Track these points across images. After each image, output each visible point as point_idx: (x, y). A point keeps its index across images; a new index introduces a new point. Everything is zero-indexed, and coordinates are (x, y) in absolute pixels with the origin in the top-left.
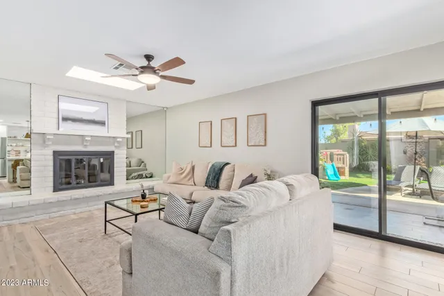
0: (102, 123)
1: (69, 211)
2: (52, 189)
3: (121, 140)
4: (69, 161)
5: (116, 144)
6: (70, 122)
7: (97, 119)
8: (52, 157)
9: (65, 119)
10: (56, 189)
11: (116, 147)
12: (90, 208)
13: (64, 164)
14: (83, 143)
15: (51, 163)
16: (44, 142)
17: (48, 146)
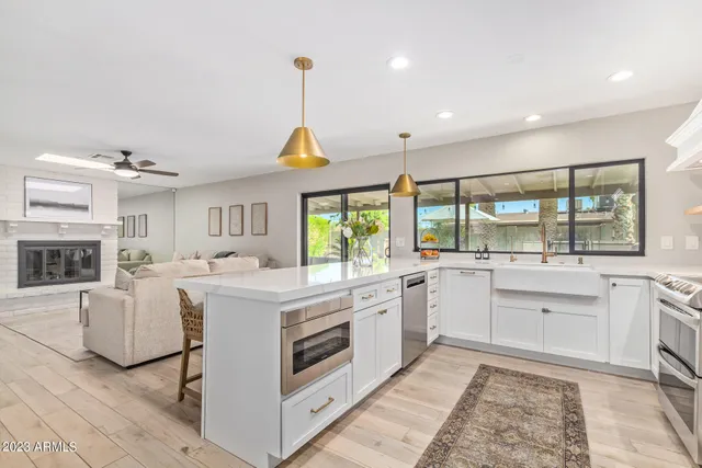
0: (84, 208)
1: (37, 309)
2: (16, 284)
3: (109, 227)
4: (39, 254)
5: (103, 233)
6: (40, 207)
7: (77, 203)
8: (16, 249)
9: (34, 204)
10: (21, 285)
11: (103, 235)
12: (66, 306)
13: (32, 256)
14: (58, 231)
15: (16, 255)
16: (6, 231)
17: (11, 235)
